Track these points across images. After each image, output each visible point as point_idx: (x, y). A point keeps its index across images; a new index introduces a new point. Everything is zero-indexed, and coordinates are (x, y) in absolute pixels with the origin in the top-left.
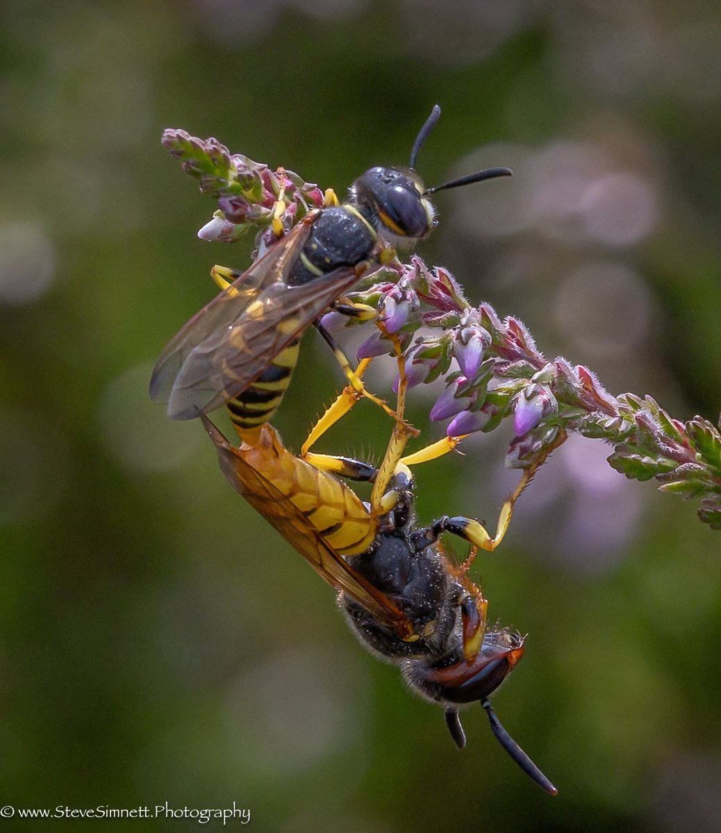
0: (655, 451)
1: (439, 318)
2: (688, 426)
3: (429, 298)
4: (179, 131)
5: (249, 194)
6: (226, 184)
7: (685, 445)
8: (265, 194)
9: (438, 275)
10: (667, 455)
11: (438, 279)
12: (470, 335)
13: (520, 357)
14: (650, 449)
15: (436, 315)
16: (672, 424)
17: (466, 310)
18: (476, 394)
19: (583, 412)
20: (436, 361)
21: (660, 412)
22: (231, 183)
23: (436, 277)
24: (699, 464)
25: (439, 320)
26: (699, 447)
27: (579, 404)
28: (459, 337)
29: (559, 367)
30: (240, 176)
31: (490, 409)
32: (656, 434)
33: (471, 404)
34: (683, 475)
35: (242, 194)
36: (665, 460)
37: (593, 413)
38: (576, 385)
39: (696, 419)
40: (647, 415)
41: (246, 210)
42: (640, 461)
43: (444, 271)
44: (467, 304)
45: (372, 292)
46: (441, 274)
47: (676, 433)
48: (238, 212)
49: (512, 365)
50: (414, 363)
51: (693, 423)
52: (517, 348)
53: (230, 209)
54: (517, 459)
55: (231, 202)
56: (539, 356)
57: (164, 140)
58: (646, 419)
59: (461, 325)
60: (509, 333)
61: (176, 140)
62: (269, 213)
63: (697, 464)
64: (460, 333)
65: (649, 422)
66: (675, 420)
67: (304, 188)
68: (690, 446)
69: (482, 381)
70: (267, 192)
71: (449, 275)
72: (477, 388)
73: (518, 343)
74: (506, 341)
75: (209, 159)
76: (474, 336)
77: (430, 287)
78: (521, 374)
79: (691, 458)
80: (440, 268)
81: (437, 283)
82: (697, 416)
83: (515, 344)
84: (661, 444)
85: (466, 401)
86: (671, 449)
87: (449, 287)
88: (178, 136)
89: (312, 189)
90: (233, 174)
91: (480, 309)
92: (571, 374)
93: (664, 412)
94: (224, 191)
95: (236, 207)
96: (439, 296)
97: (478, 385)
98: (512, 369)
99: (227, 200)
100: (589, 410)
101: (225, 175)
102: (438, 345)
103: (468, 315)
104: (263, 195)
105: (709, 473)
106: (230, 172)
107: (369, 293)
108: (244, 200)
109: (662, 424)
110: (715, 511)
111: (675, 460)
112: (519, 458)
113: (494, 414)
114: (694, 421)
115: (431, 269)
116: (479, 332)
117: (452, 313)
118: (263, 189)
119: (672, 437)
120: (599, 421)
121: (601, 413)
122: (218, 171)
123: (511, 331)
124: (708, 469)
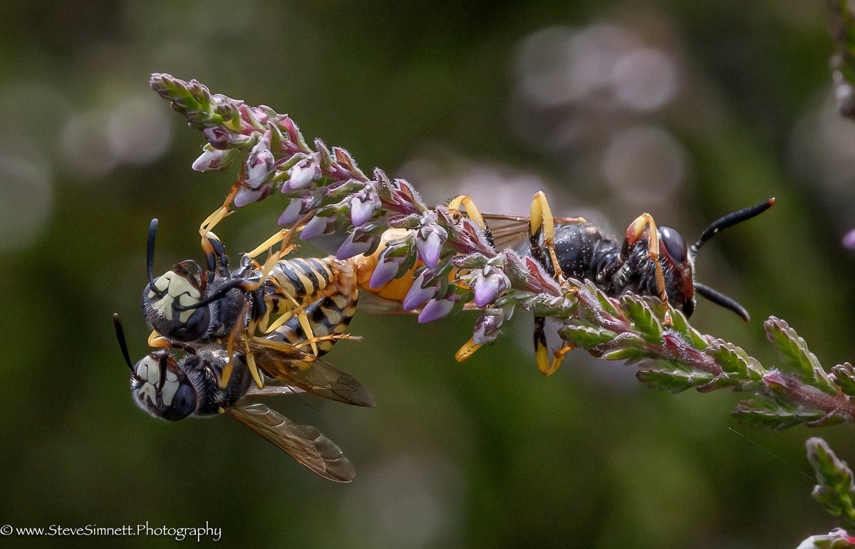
0: (597, 324)
1: (402, 220)
2: (621, 300)
3: (393, 205)
4: (164, 75)
5: (229, 123)
6: (207, 116)
7: (620, 318)
8: (244, 124)
9: (399, 186)
10: (606, 326)
11: (399, 190)
12: (429, 233)
13: (474, 250)
14: (591, 322)
15: (399, 218)
16: (609, 301)
17: (425, 213)
18: (439, 284)
19: (532, 294)
20: (403, 259)
21: (598, 292)
22: (212, 115)
23: (397, 188)
24: (634, 333)
25: (402, 222)
26: (632, 317)
27: (527, 288)
28: (420, 235)
29: (508, 256)
30: (219, 108)
31: (454, 296)
32: (595, 309)
33: (437, 293)
34: (622, 343)
35: (223, 124)
36: (605, 330)
37: (540, 295)
38: (524, 271)
39: (628, 294)
40: (586, 294)
41: (227, 137)
42: (585, 331)
43: (404, 181)
44: (426, 208)
45: (344, 203)
46: (402, 185)
47: (612, 309)
48: (220, 139)
49: (469, 257)
50: (385, 262)
51: (626, 298)
52: (471, 244)
53: (214, 137)
54: (483, 335)
55: (214, 131)
56: (491, 249)
57: (152, 82)
58: (586, 297)
59: (421, 225)
60: (464, 232)
61: (162, 81)
62: (248, 139)
63: (633, 335)
64: (420, 231)
65: (589, 299)
66: (611, 298)
67: (277, 119)
68: (625, 318)
69: (444, 272)
70: (245, 122)
71: (408, 185)
72: (441, 278)
73: (472, 239)
74: (460, 237)
75: (190, 95)
76: (432, 233)
77: (392, 195)
78: (476, 264)
79: (627, 329)
80: (401, 180)
81: (399, 193)
82: (629, 291)
83: (469, 240)
84: (600, 317)
85: (432, 290)
86: (609, 322)
87: (409, 195)
88: (163, 78)
89: (284, 118)
90: (213, 108)
91: (436, 210)
92: (519, 263)
93: (601, 292)
94: (208, 122)
95: (218, 135)
96: (401, 202)
97: (440, 276)
98: (468, 260)
99: (211, 130)
100: (537, 292)
101: (207, 109)
102: (404, 245)
103: (426, 217)
104: (243, 126)
105: (642, 340)
106: (211, 106)
107: (341, 204)
108: (225, 129)
109: (600, 301)
110: (651, 371)
111: (614, 331)
112: (485, 335)
113: (457, 301)
114: (627, 296)
115: (393, 182)
116: (436, 230)
117: (413, 215)
118: (241, 120)
119: (609, 312)
120: (545, 301)
121: (547, 294)
122: (200, 106)
123: (465, 230)
124: (642, 336)
